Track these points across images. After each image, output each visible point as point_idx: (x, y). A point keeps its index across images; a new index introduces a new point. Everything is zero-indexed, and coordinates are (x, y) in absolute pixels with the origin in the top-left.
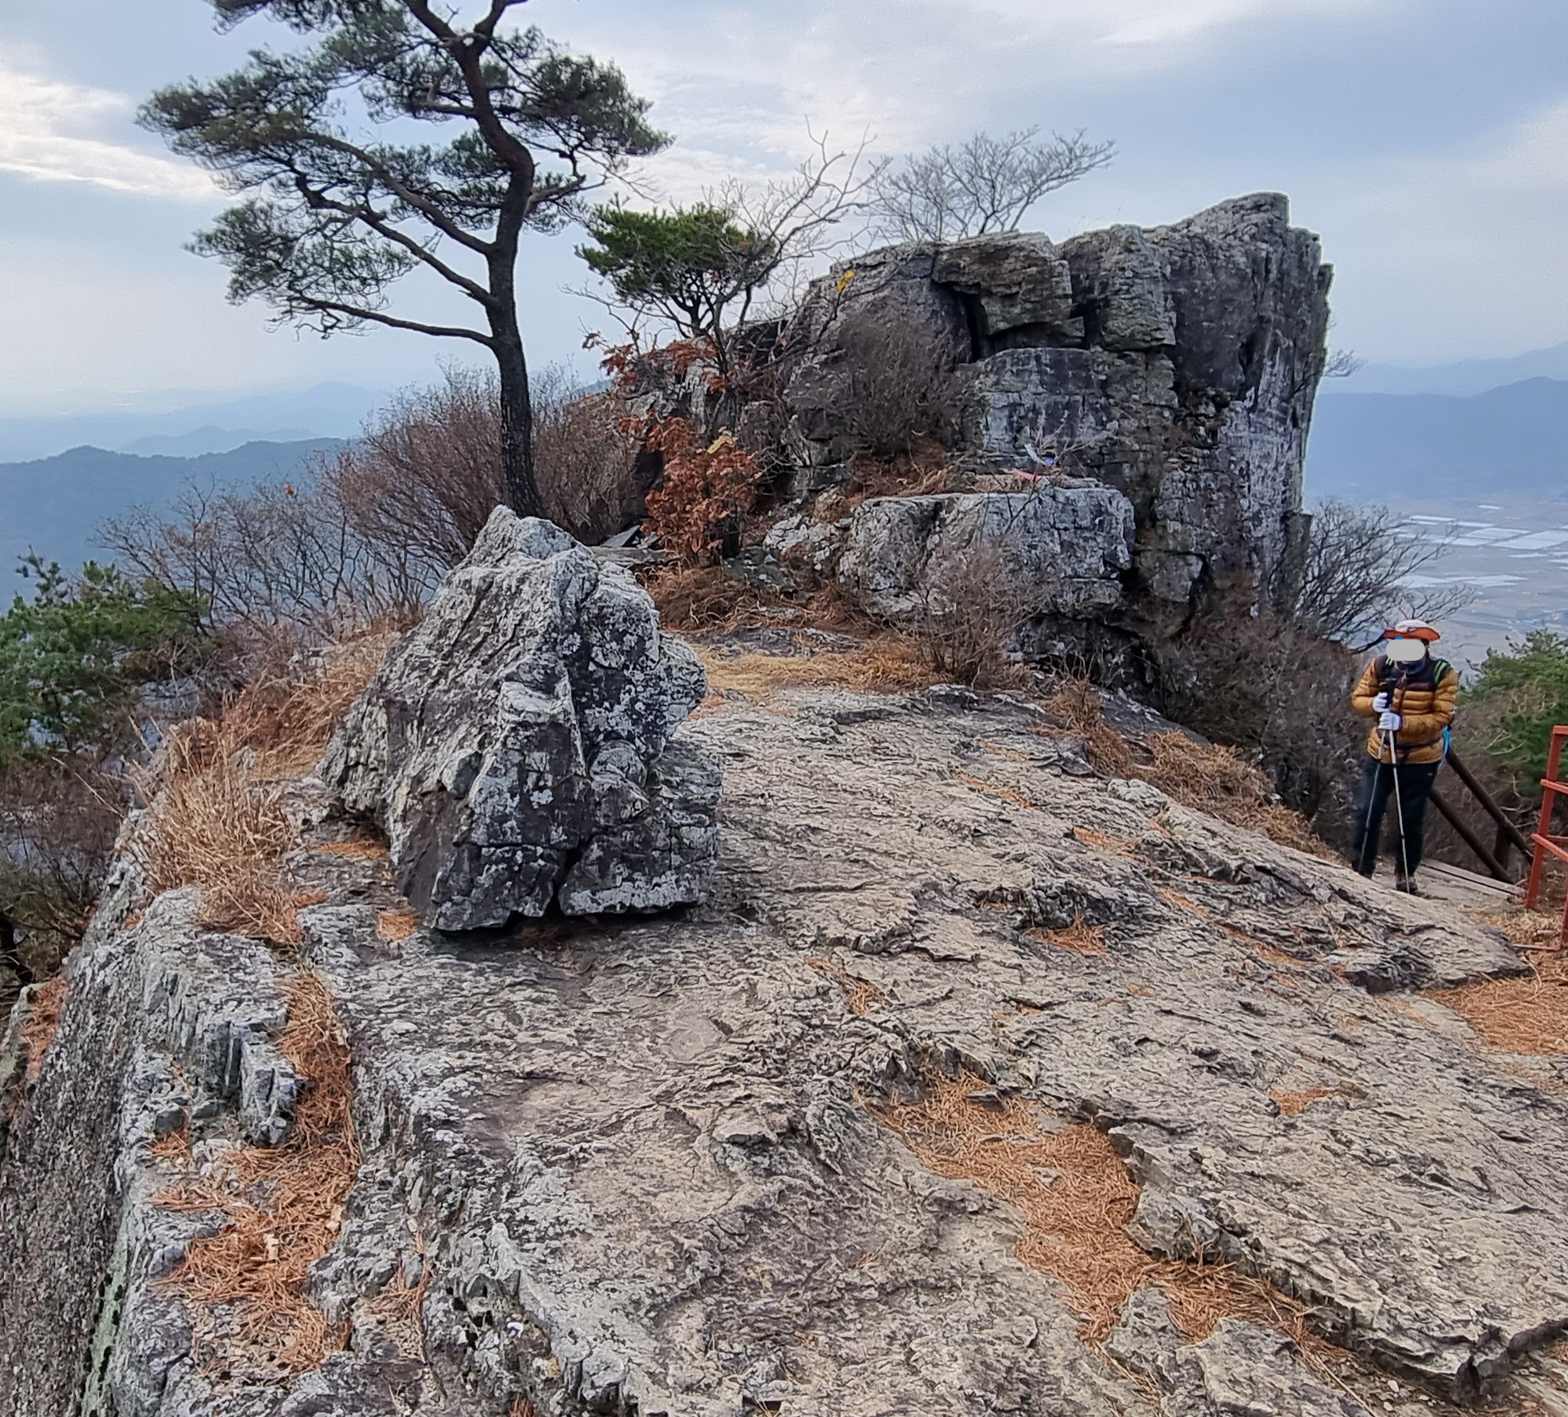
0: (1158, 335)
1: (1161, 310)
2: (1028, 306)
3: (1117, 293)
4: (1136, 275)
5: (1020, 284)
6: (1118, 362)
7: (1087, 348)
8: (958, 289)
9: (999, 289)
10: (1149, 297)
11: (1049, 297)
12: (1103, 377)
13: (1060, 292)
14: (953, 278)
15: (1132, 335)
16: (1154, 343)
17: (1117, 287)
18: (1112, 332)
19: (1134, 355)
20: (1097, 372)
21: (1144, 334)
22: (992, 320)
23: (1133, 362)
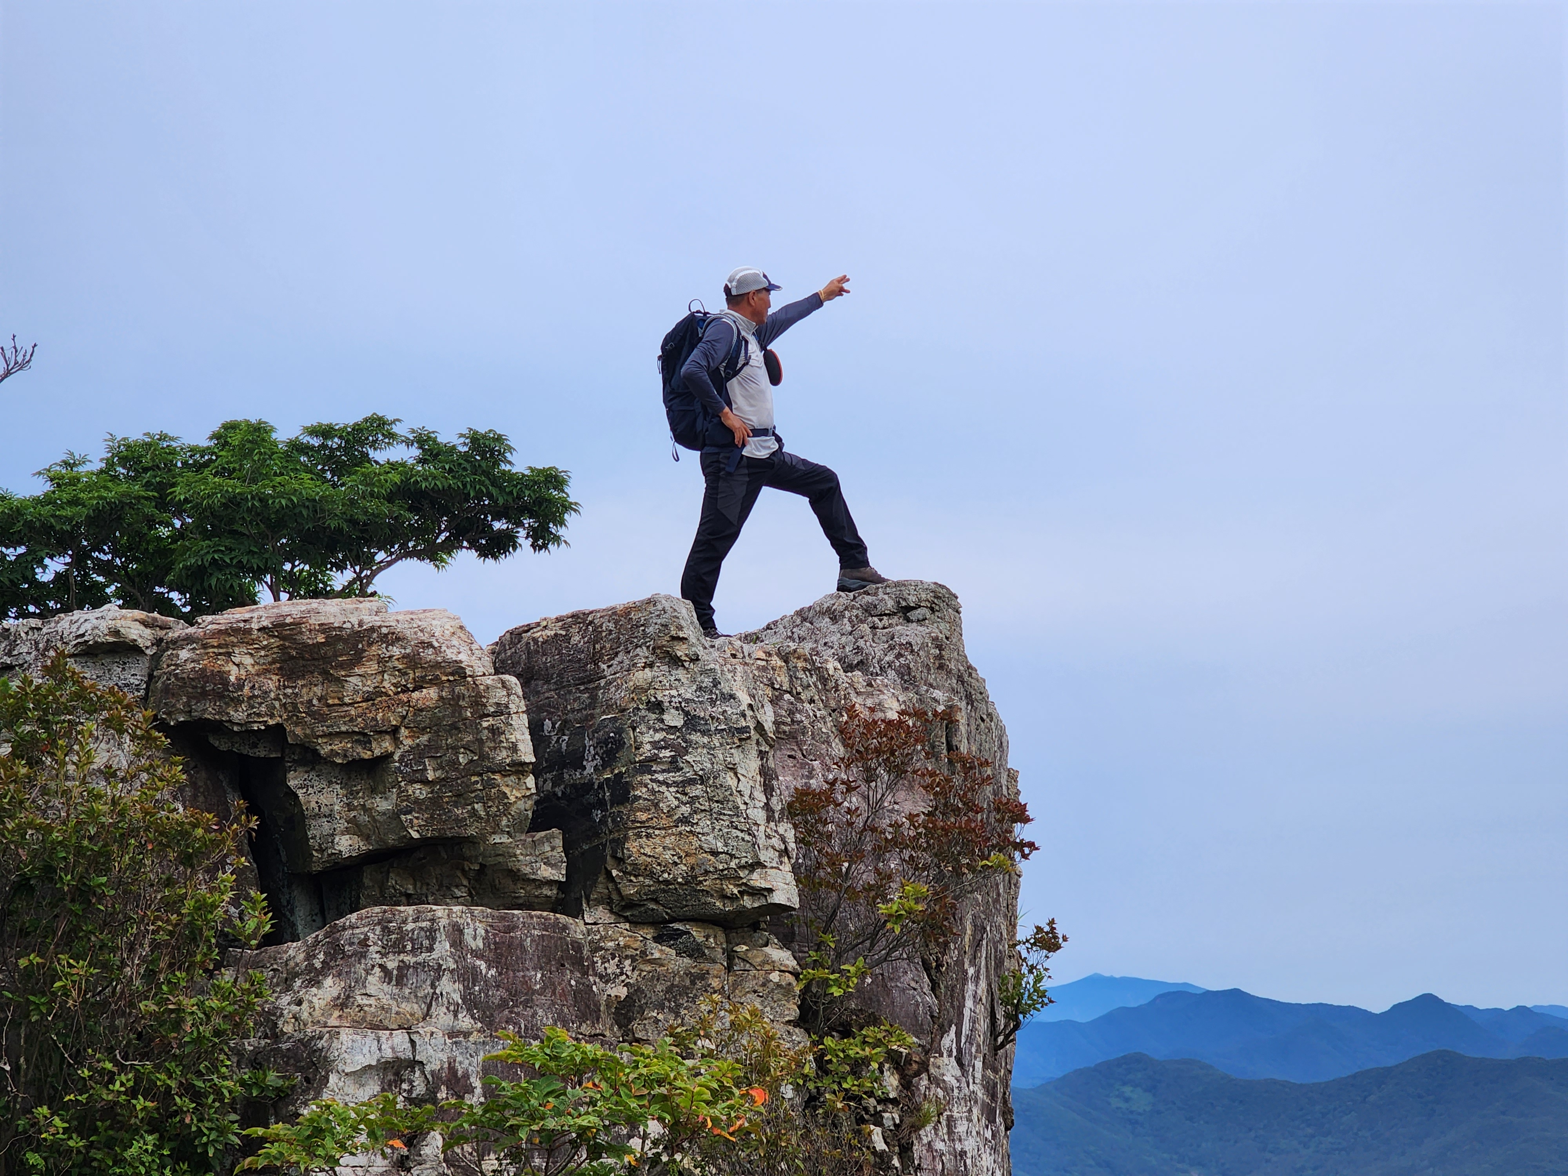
0: (757, 880)
1: (760, 815)
2: (419, 791)
3: (646, 766)
4: (692, 722)
5: (394, 732)
6: (656, 951)
7: (577, 913)
8: (222, 745)
9: (338, 746)
10: (730, 780)
11: (472, 768)
12: (623, 992)
13: (502, 755)
14: (209, 711)
15: (691, 880)
16: (748, 902)
17: (647, 750)
18: (637, 871)
19: (697, 934)
20: (606, 978)
21: (724, 875)
22: (317, 830)
23: (695, 952)
